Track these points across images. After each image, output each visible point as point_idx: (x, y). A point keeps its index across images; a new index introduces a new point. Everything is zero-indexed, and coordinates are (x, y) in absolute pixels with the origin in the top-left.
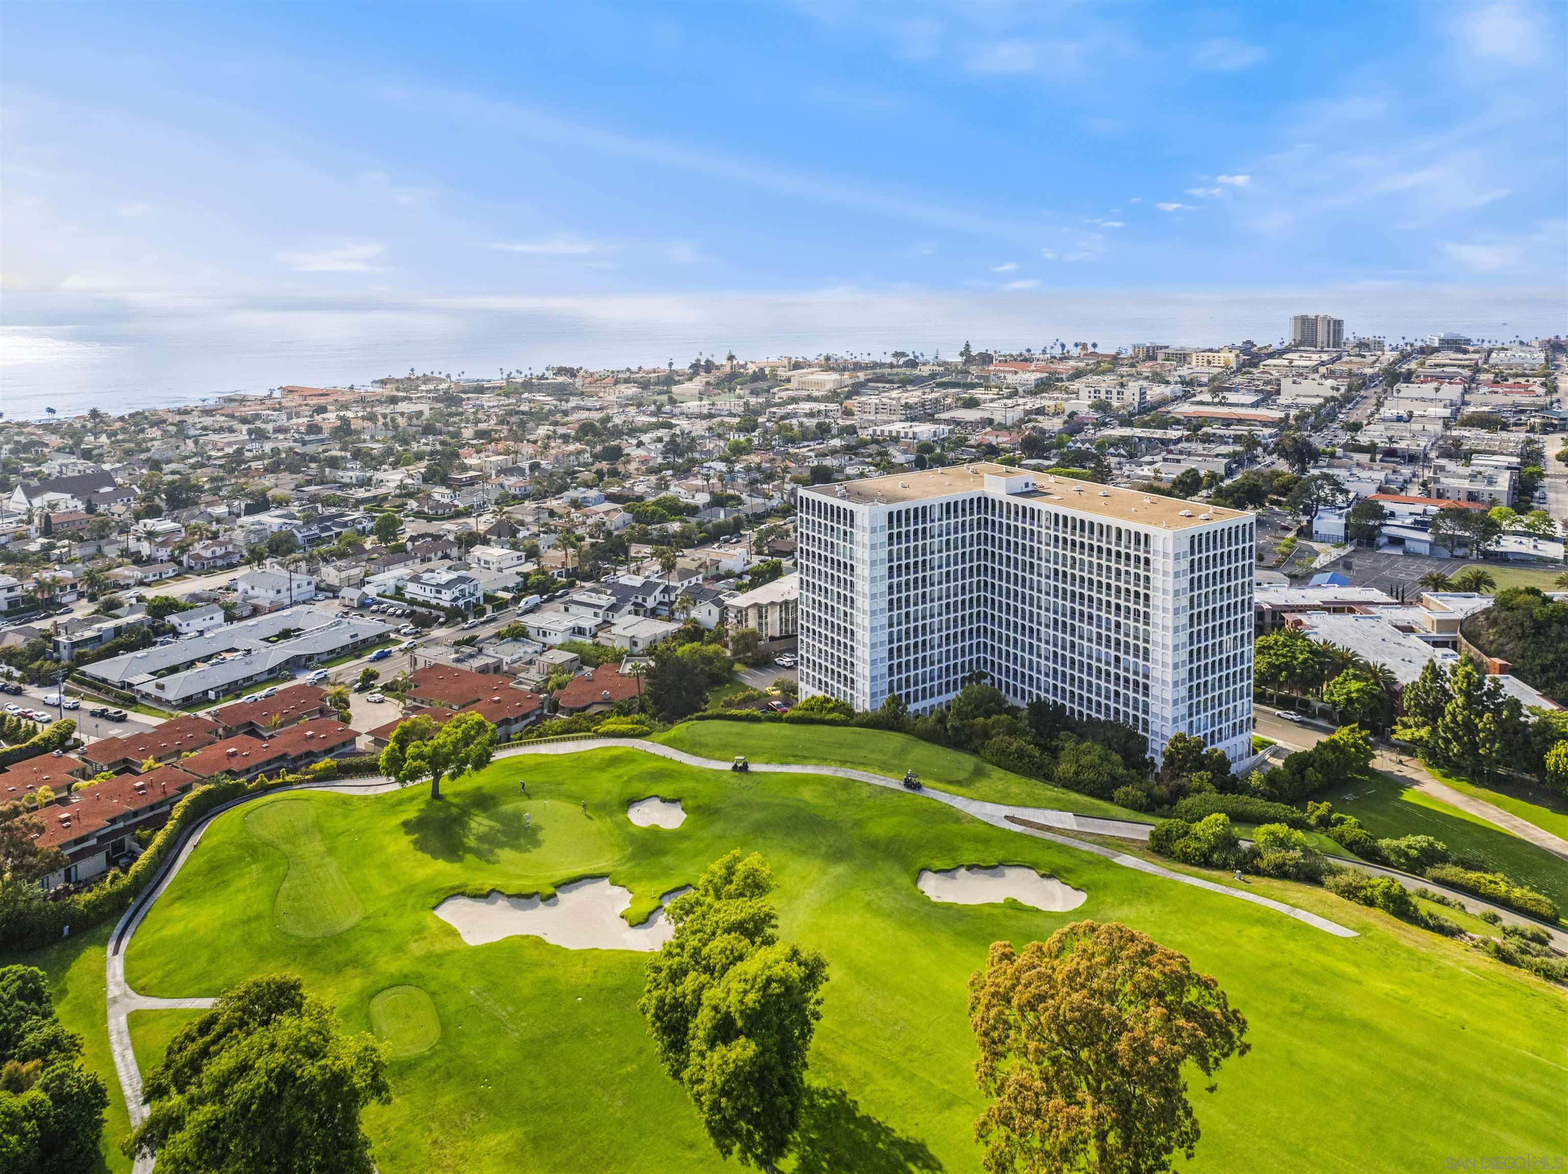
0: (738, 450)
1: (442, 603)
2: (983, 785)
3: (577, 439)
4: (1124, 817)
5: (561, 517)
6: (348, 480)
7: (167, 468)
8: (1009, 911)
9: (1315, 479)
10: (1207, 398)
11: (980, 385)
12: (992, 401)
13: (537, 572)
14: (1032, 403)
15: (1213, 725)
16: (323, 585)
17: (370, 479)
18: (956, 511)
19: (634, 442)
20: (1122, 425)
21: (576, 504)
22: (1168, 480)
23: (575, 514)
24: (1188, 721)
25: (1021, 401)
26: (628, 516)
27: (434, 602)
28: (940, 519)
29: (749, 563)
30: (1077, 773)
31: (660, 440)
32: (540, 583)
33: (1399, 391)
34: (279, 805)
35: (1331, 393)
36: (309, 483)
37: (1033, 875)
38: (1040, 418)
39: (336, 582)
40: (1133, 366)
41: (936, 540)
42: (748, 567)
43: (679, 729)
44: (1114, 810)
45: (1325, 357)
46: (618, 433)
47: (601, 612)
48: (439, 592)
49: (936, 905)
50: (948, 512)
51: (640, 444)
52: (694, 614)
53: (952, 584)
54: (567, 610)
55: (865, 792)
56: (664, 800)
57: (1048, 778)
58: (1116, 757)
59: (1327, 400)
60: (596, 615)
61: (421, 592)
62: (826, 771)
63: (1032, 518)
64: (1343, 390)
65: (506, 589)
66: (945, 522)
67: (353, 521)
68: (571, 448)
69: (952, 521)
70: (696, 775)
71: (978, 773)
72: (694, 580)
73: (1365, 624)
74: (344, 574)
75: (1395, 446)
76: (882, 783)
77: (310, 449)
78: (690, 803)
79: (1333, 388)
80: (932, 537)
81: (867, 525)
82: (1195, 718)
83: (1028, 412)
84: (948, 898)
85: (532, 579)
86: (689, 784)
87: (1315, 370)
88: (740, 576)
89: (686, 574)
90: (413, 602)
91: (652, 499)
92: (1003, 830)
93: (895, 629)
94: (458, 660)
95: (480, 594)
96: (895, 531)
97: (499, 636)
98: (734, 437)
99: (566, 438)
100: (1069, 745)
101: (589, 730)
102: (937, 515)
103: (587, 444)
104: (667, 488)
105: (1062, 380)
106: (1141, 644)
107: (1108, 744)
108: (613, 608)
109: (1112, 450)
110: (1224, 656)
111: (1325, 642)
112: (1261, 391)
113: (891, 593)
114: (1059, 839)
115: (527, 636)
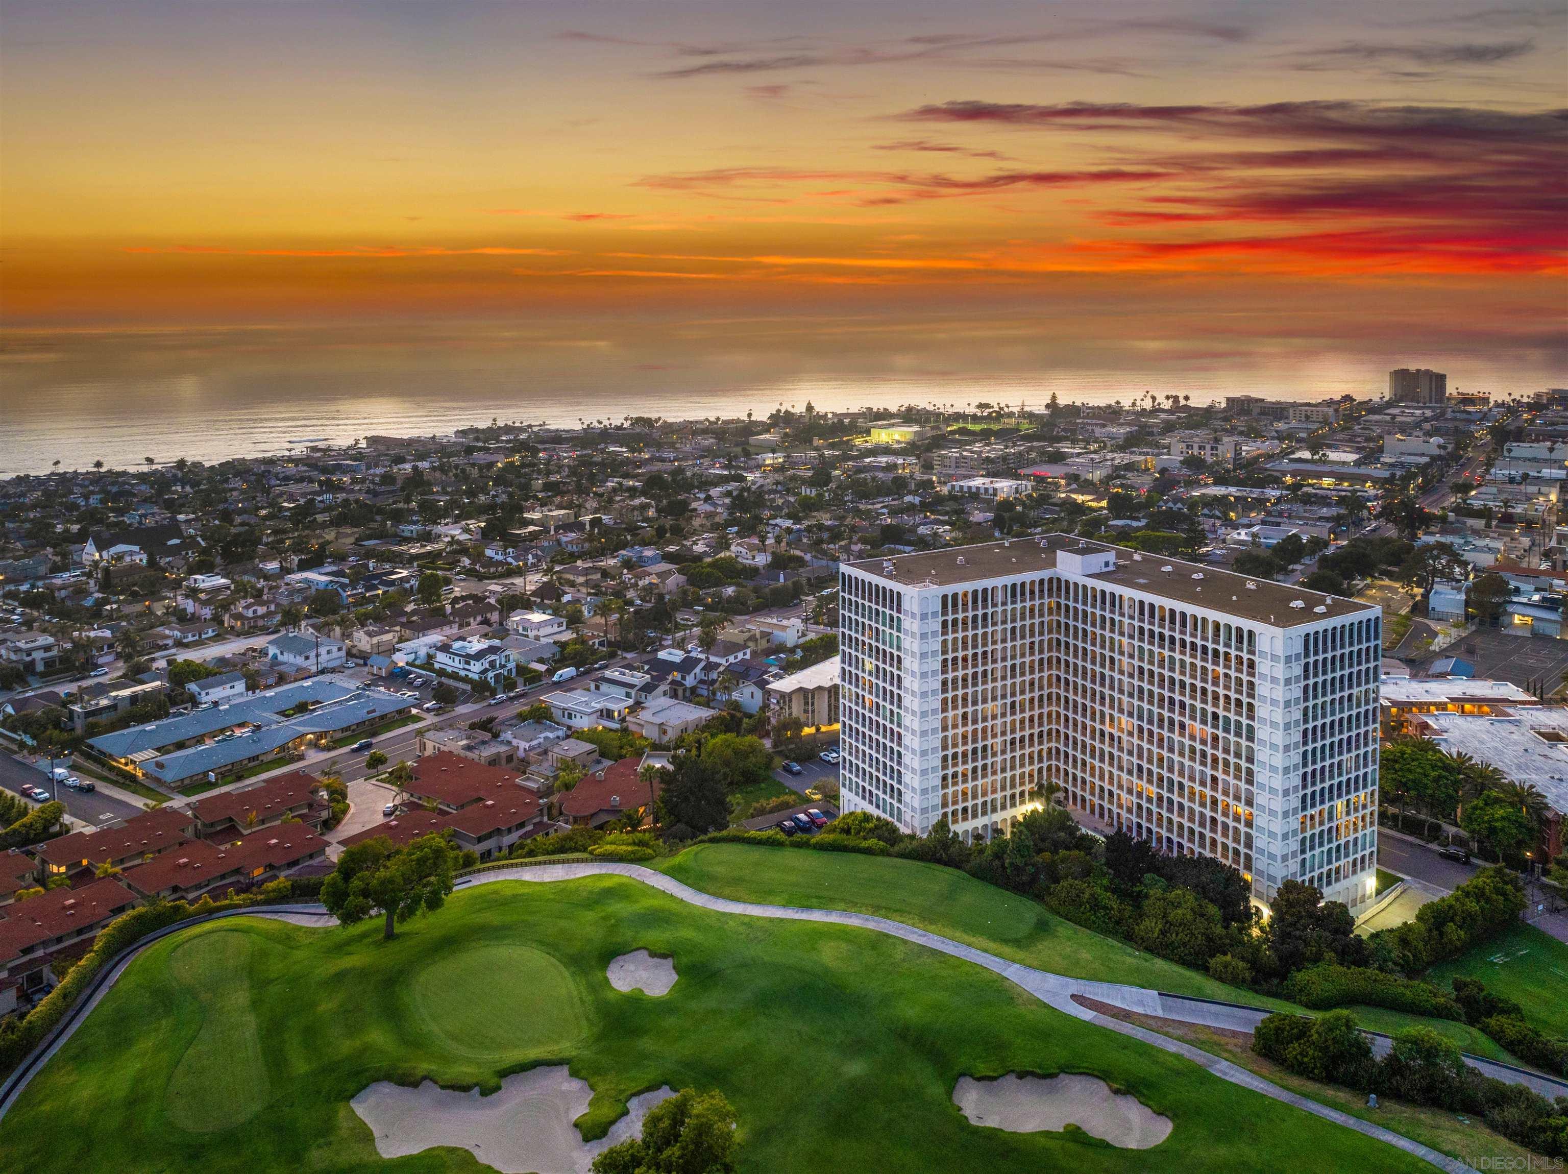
0: (808, 506)
1: (471, 675)
2: (1045, 948)
3: (644, 493)
4: (1222, 998)
5: (613, 579)
6: (407, 534)
7: (238, 520)
8: (1071, 1146)
9: (1428, 548)
10: (1307, 455)
11: (1066, 439)
12: (1078, 455)
13: (575, 641)
14: (1120, 459)
15: (1329, 862)
16: (354, 651)
17: (429, 533)
18: (1023, 594)
19: (702, 496)
20: (1216, 483)
21: (628, 564)
22: (1268, 546)
23: (627, 575)
24: (1300, 858)
25: (1109, 456)
26: (682, 578)
27: (462, 673)
28: (1004, 604)
29: (804, 635)
30: (1163, 932)
31: (729, 494)
32: (577, 653)
33: (1510, 451)
34: (215, 937)
35: (1437, 452)
36: (369, 538)
37: (1101, 1088)
38: (1129, 475)
39: (368, 648)
40: (1226, 419)
41: (999, 628)
42: (802, 640)
43: (685, 855)
44: (1212, 987)
45: (1428, 413)
46: (688, 486)
47: (633, 692)
48: (468, 663)
49: (976, 1131)
50: (1014, 595)
51: (708, 499)
52: (735, 696)
53: (1018, 680)
54: (597, 688)
55: (899, 954)
56: (653, 955)
57: (1129, 938)
58: (1213, 910)
59: (1434, 458)
60: (628, 695)
61: (450, 662)
62: (854, 921)
63: (1113, 604)
64: (1450, 447)
65: (541, 661)
66: (1009, 607)
67: (401, 579)
68: (637, 502)
69: (1019, 606)
70: (697, 919)
71: (1042, 928)
72: (740, 656)
73: (1504, 729)
74: (375, 640)
75: (1510, 510)
76: (921, 941)
77: (380, 502)
78: (685, 960)
79: (1439, 446)
80: (994, 624)
81: (916, 610)
82: (1308, 855)
83: (1116, 468)
84: (992, 1122)
85: (569, 650)
86: (686, 933)
87: (1418, 425)
88: (792, 651)
89: (731, 648)
90: (442, 673)
91: (709, 560)
92: (1067, 1017)
93: (950, 733)
94: (469, 748)
95: (511, 665)
96: (950, 618)
97: (522, 717)
98: (806, 491)
99: (633, 492)
100: (1155, 892)
101: (585, 850)
102: (999, 599)
103: (652, 497)
104: (728, 547)
105: (1151, 434)
106: (1244, 764)
107: (1202, 891)
108: (648, 688)
109: (1206, 511)
110: (1344, 778)
111: (1459, 754)
112: (1364, 448)
113: (944, 691)
114: (1139, 1033)
115: (550, 718)
